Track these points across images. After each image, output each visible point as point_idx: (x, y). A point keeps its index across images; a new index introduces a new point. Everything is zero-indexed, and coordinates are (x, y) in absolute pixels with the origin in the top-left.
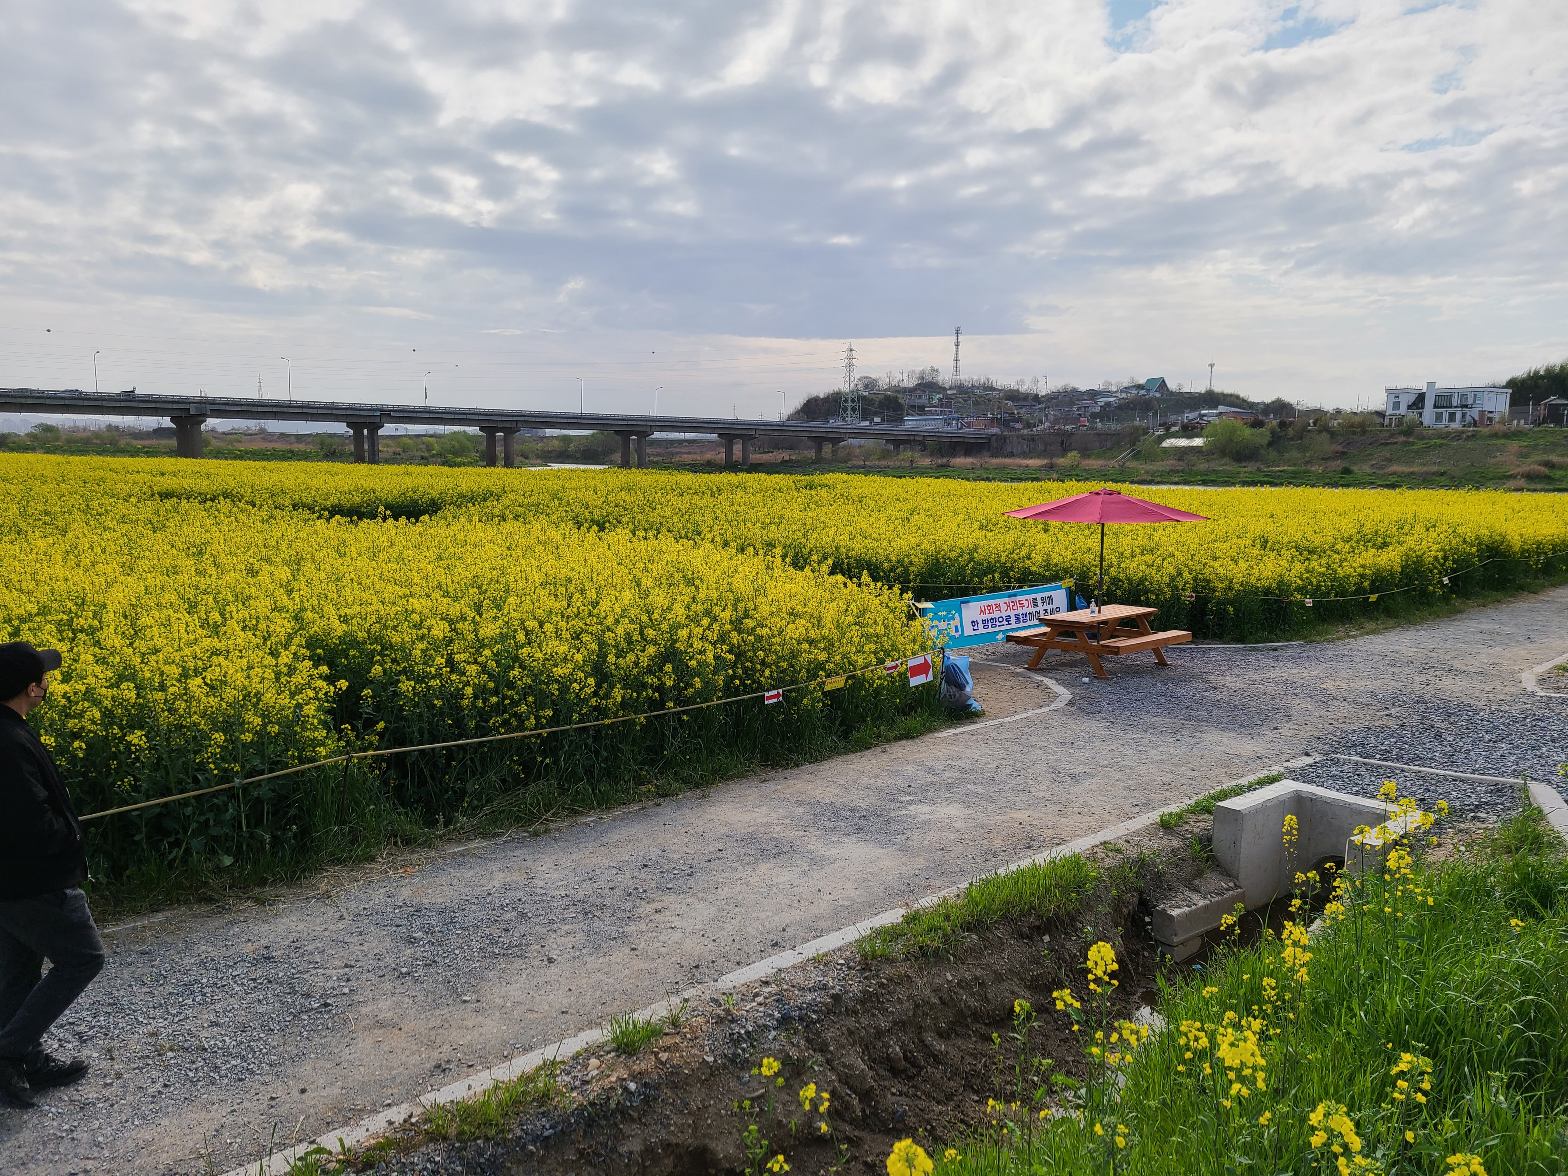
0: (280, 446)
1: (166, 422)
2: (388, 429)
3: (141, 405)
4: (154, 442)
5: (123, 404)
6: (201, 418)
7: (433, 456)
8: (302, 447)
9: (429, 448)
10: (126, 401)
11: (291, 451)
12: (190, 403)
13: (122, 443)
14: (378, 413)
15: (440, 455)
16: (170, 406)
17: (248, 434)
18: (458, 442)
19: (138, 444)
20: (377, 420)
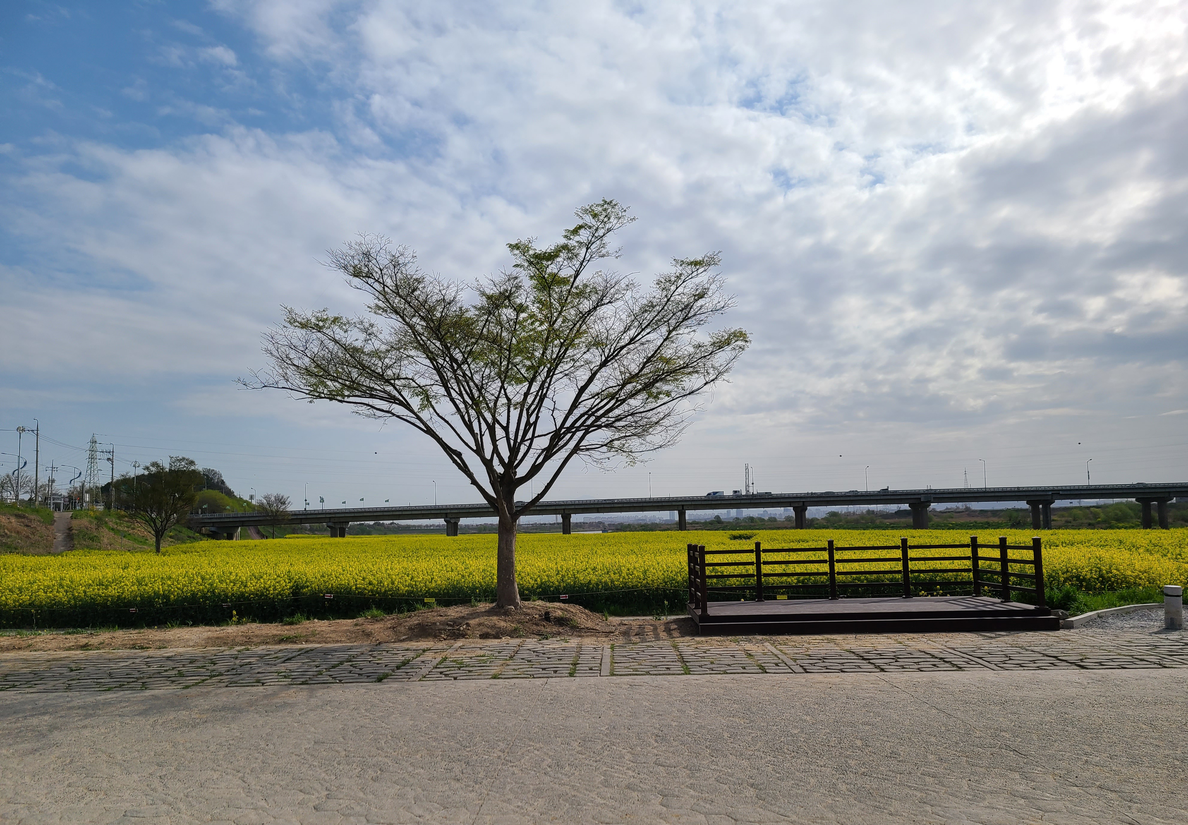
0: (980, 520)
1: (906, 507)
2: (1058, 504)
3: (892, 497)
4: (897, 520)
5: (882, 497)
6: (928, 503)
7: (1099, 523)
8: (996, 520)
9: (1096, 516)
10: (884, 495)
11: (988, 523)
12: (921, 494)
13: (878, 522)
14: (1050, 493)
15: (1105, 521)
16: (909, 497)
17: (957, 512)
18: (1121, 511)
19: (887, 522)
20: (1049, 498)
